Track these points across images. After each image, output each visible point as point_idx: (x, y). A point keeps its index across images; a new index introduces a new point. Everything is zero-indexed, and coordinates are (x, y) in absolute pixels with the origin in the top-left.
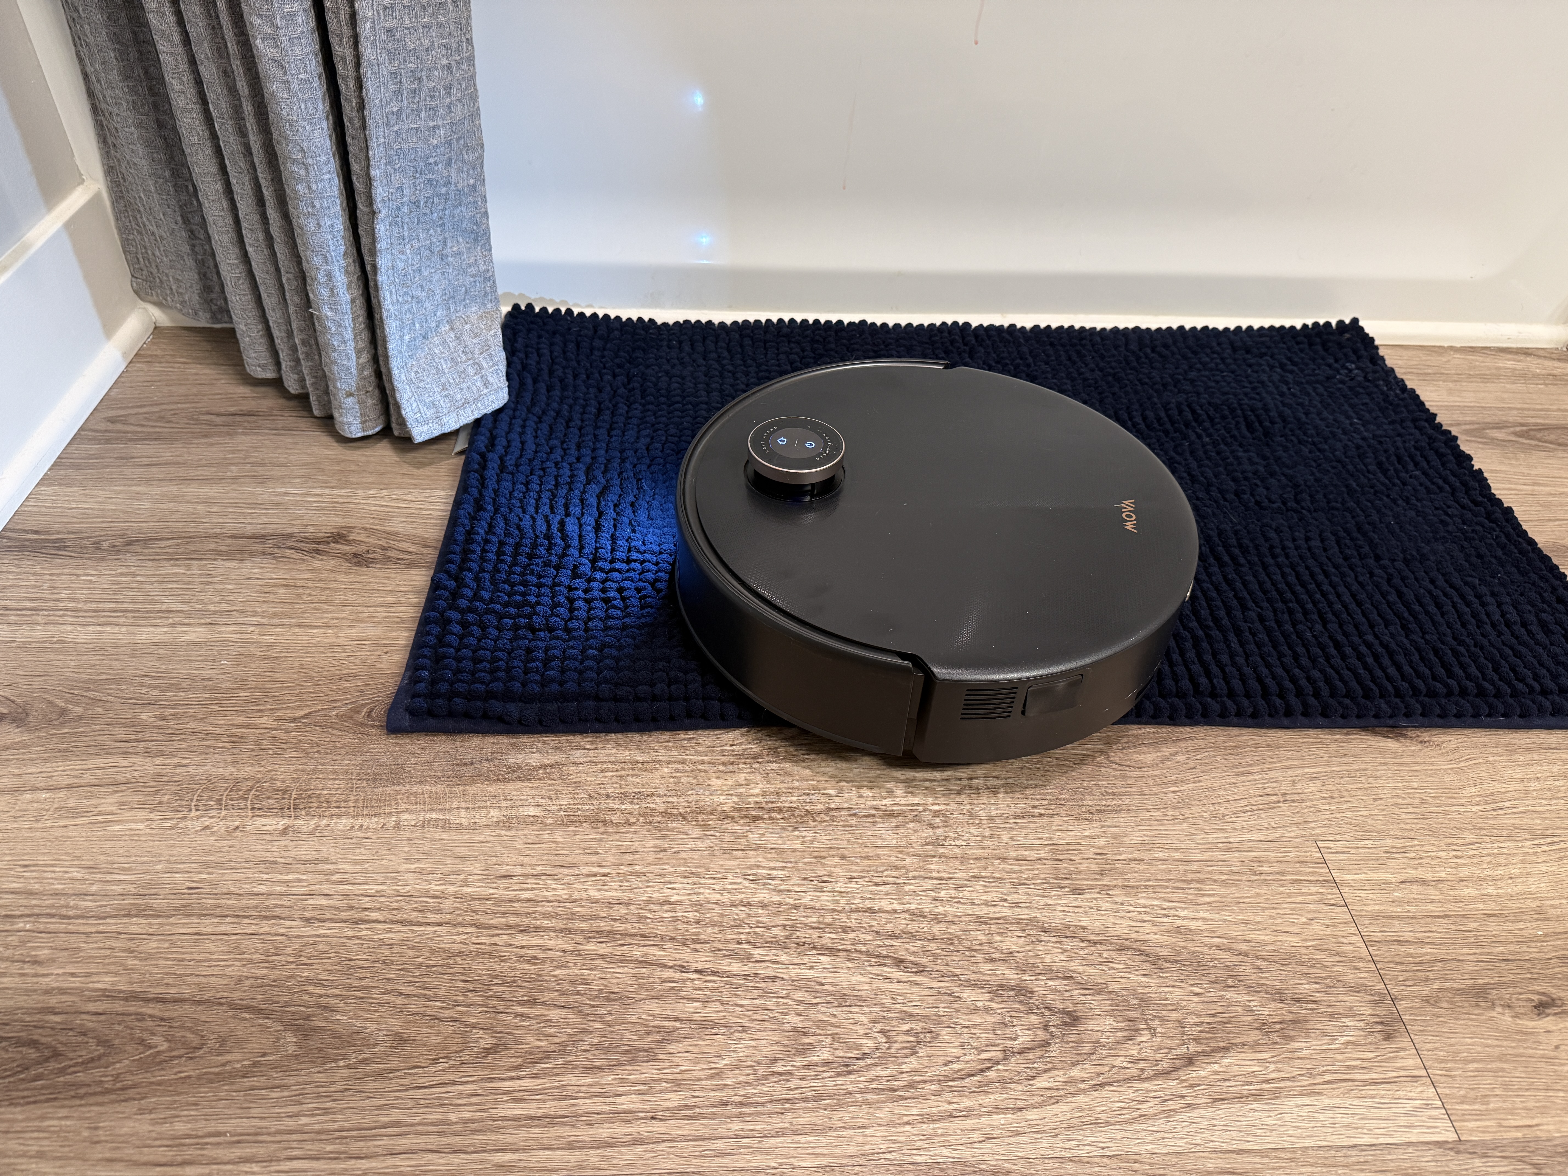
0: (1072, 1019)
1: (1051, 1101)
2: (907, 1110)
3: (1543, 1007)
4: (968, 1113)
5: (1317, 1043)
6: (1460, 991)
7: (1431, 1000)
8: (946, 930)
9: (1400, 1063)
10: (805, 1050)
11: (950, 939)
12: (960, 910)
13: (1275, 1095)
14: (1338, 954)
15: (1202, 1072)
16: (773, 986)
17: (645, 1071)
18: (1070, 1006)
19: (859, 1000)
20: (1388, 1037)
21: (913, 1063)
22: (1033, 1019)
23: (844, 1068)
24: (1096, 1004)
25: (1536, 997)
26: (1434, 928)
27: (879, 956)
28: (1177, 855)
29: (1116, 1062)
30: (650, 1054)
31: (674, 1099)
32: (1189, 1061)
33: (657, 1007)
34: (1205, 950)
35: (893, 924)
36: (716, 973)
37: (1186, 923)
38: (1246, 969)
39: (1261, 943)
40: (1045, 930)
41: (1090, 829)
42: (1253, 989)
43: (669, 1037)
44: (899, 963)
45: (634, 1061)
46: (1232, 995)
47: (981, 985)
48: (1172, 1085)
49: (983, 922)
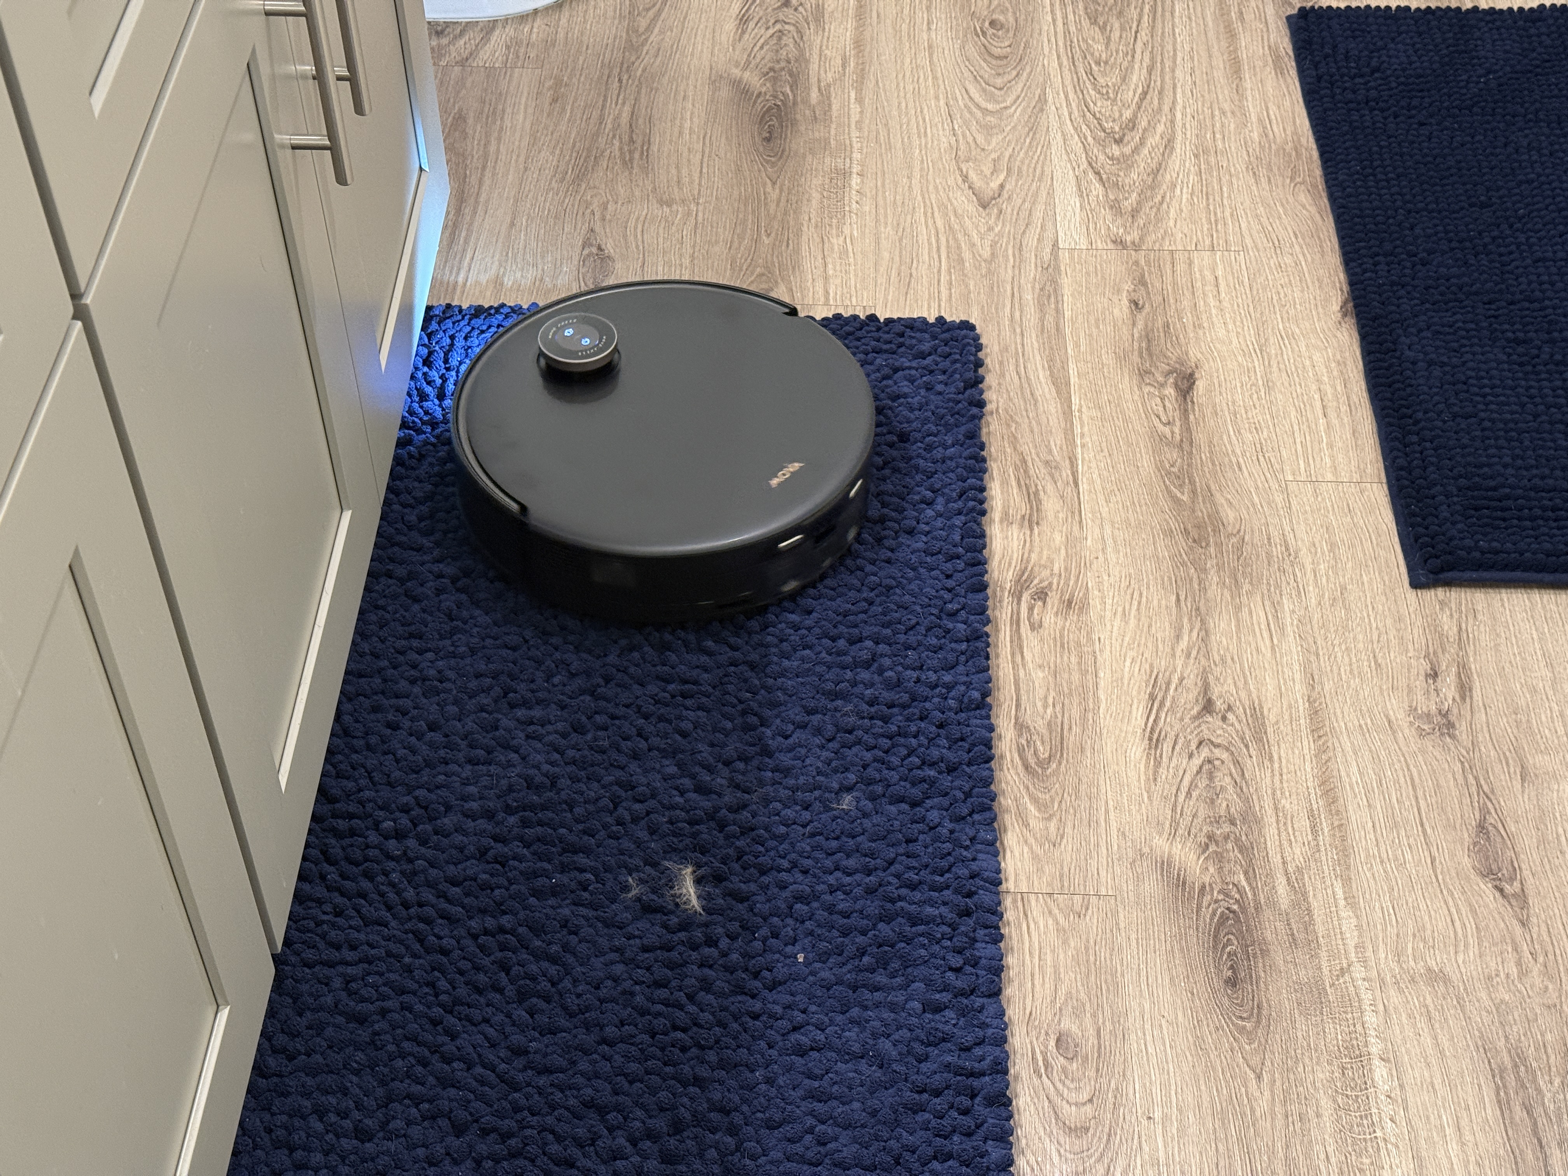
0: (1119, 142)
1: (1075, 129)
2: (1070, 89)
3: (1135, 304)
4: (1069, 104)
5: (1109, 217)
6: (1143, 276)
7: (1136, 263)
8: (1166, 108)
9: (1099, 241)
10: (1098, 63)
11: (1160, 109)
12: (1179, 115)
13: (1081, 196)
14: (1163, 238)
15: (1091, 175)
16: (1129, 57)
17: (1086, 23)
18: (1125, 141)
19: (1124, 80)
20: (1114, 242)
21: (1092, 93)
22: (1117, 129)
23: (1090, 73)
24: (1127, 150)
25: (1141, 303)
26: (1184, 280)
27: (1148, 87)
28: (1225, 195)
29: (1095, 151)
30: (1094, 22)
31: (1073, 29)
32: (1098, 173)
33: (1117, 25)
34: (1162, 191)
35: (1168, 92)
36: (1135, 40)
37: (1178, 187)
38: (1151, 204)
39: (1167, 213)
40: (1169, 141)
41: (1241, 167)
42: (1139, 203)
43: (1103, 29)
44: (1145, 93)
45: (1090, 19)
46: (1134, 195)
47: (1135, 116)
48: (1085, 165)
49: (1172, 122)
